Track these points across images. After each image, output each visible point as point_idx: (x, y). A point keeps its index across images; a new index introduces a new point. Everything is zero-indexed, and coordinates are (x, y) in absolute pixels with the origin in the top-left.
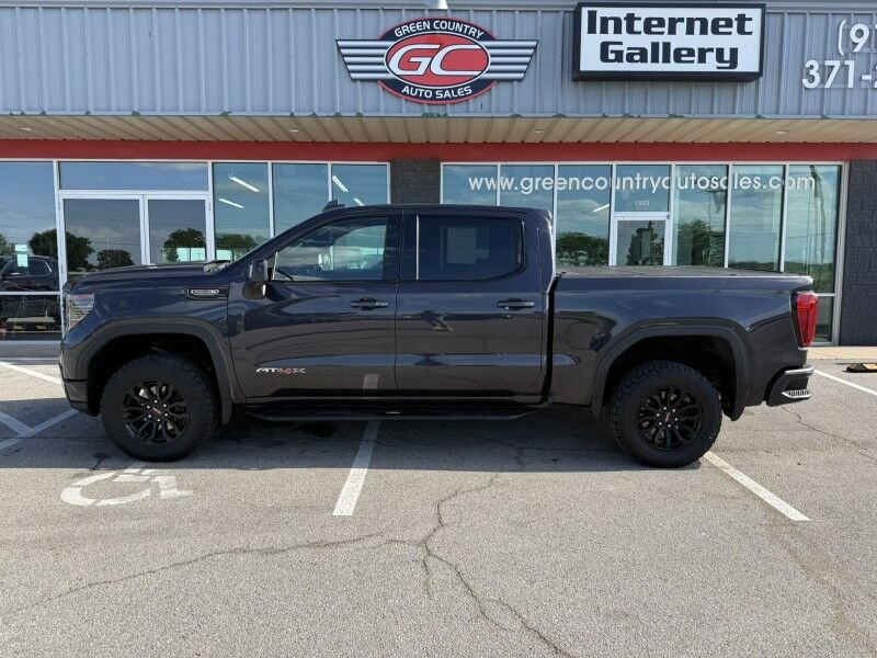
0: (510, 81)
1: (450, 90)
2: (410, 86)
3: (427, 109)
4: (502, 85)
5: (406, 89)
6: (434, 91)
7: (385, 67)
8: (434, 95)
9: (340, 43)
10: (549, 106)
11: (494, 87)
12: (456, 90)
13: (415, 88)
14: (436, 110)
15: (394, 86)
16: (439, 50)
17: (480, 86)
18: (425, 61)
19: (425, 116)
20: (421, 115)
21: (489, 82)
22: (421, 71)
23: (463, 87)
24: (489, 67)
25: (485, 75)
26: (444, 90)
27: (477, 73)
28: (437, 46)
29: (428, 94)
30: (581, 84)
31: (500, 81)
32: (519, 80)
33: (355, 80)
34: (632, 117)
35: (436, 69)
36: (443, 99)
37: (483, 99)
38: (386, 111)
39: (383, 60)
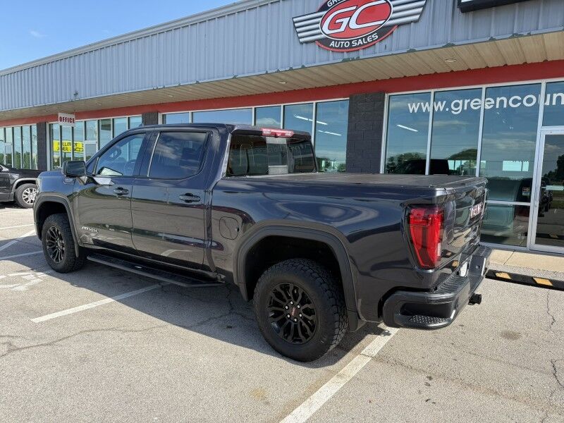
0: (408, 23)
1: (362, 39)
2: (335, 41)
3: (346, 56)
4: (402, 28)
5: (332, 44)
6: (351, 41)
7: (320, 31)
8: (351, 44)
9: (295, 20)
10: (441, 38)
11: (395, 31)
12: (366, 37)
13: (338, 41)
14: (353, 55)
15: (325, 42)
16: (356, 10)
17: (384, 32)
18: (345, 21)
19: (345, 61)
20: (341, 60)
21: (392, 26)
22: (342, 29)
23: (372, 34)
24: (392, 15)
25: (388, 23)
26: (358, 40)
27: (381, 22)
28: (354, 8)
29: (347, 44)
30: (471, 14)
31: (399, 25)
32: (416, 22)
33: (302, 43)
34: (521, 36)
35: (353, 25)
36: (357, 46)
37: (387, 42)
38: (320, 61)
39: (319, 25)
